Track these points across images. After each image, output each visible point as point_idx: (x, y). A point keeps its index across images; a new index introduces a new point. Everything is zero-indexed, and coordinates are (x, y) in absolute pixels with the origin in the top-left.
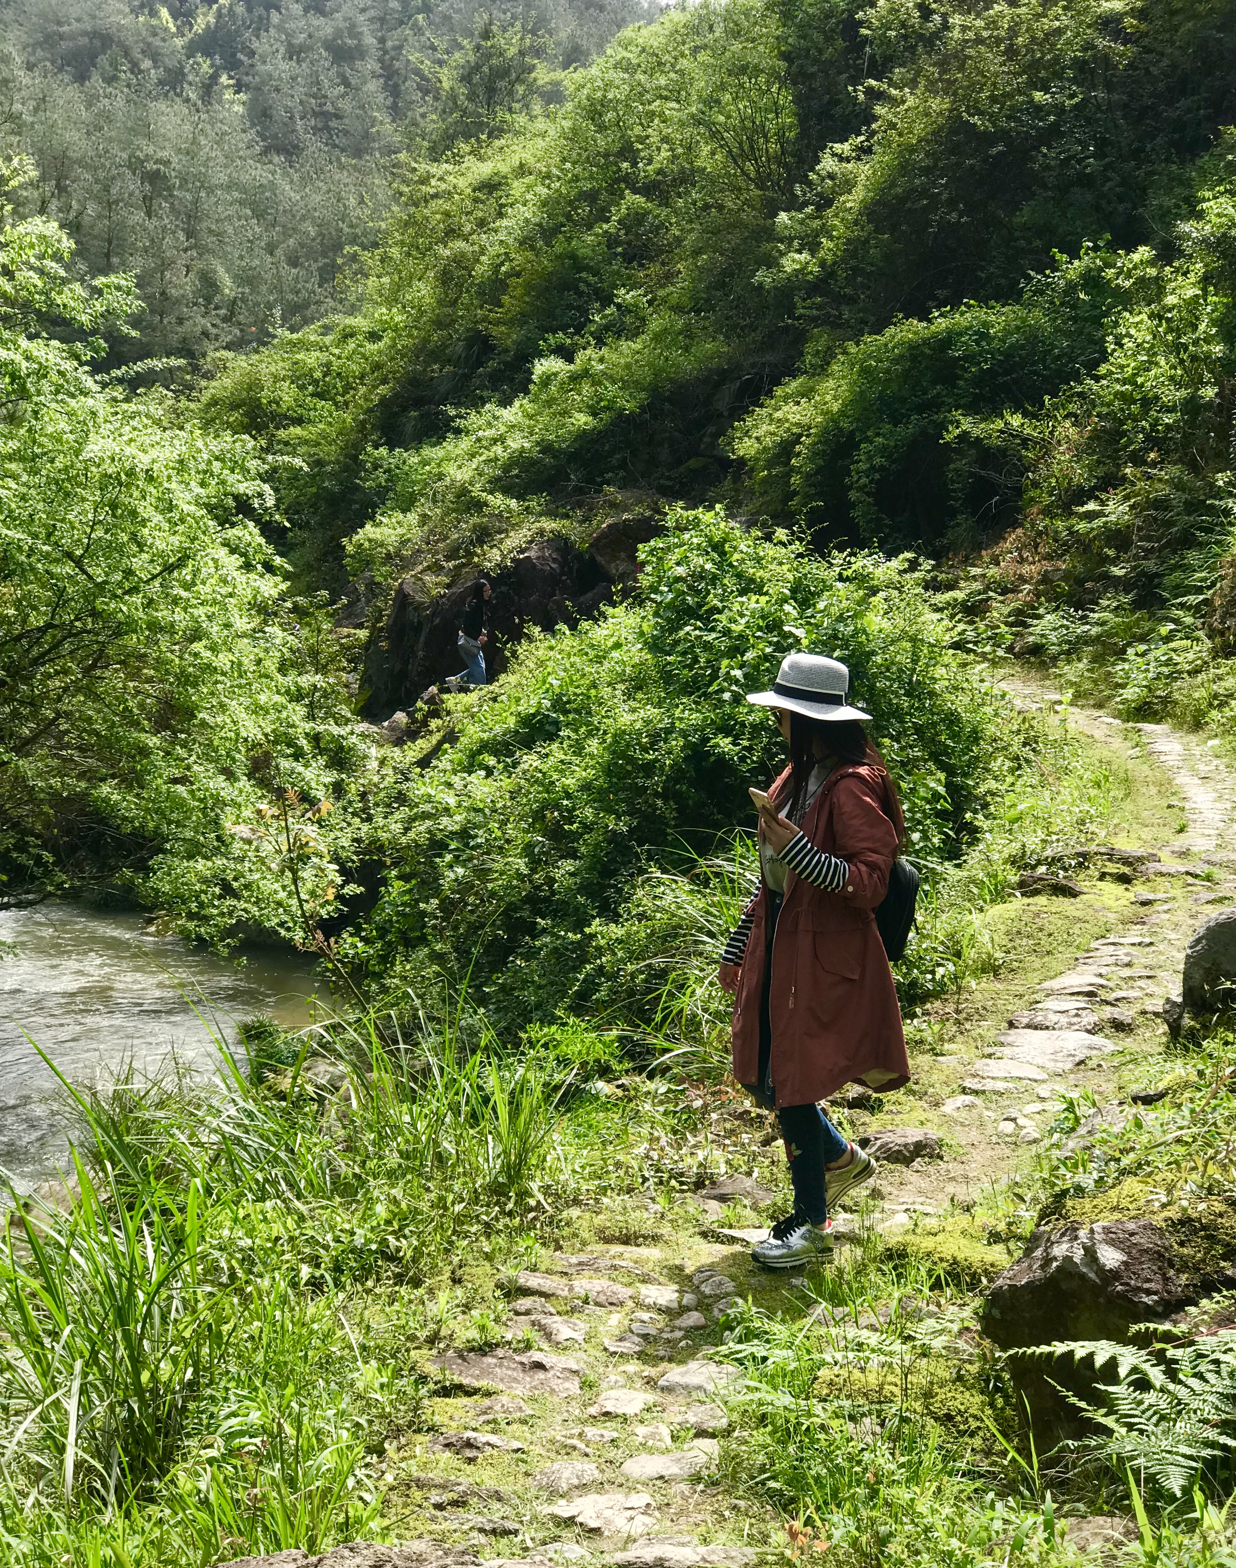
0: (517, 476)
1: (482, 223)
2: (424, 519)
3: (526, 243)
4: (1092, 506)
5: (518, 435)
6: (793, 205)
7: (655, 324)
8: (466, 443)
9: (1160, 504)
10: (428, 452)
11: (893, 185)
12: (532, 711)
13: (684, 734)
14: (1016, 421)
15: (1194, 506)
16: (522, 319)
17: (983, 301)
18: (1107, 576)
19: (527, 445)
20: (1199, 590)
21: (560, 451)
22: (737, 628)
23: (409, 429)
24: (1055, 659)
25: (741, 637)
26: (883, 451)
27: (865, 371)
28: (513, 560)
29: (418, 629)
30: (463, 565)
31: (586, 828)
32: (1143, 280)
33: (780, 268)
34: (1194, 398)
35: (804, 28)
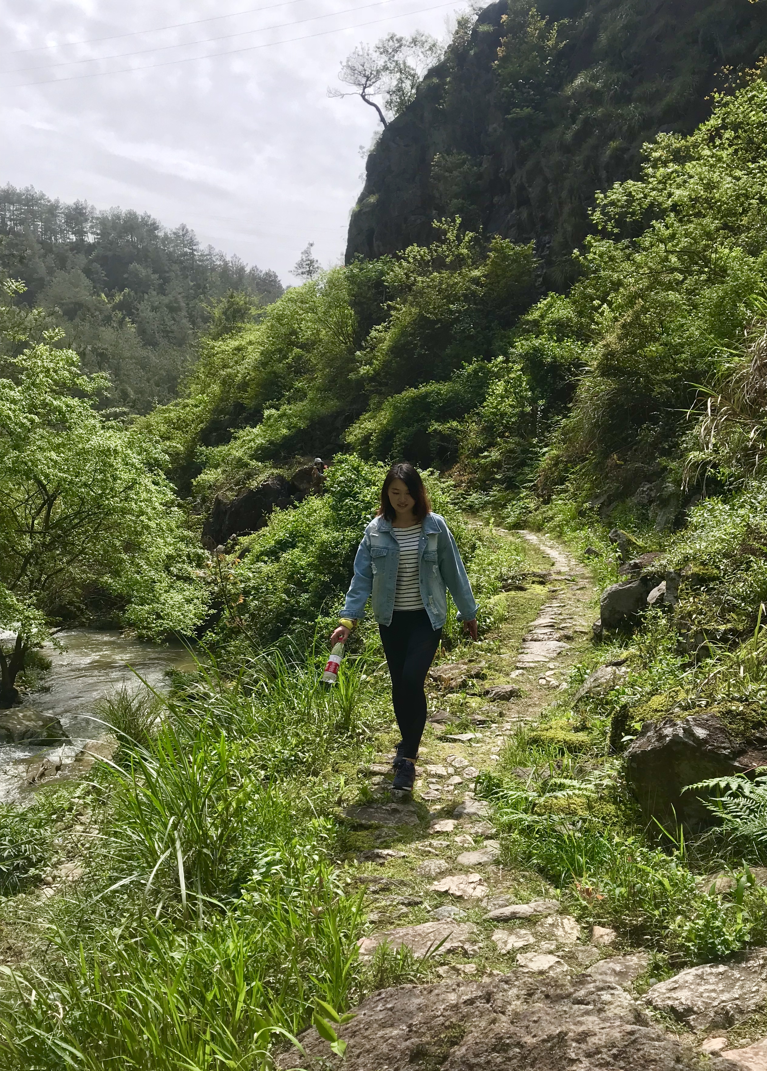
0: (260, 454)
1: (236, 362)
2: (224, 472)
3: (255, 368)
4: (486, 453)
5: (259, 439)
6: (361, 348)
7: (310, 395)
8: (239, 442)
9: (511, 451)
10: (221, 448)
11: (399, 340)
12: (281, 538)
13: (349, 541)
14: (455, 424)
15: (525, 451)
16: (256, 397)
17: (438, 382)
18: (494, 479)
19: (263, 442)
20: (532, 481)
21: (277, 443)
22: (367, 499)
23: (213, 440)
24: (478, 510)
25: (369, 502)
26: (404, 437)
27: (395, 408)
28: (262, 485)
29: (225, 513)
30: (242, 488)
31: (311, 581)
32: (501, 368)
33: (358, 372)
34: (522, 412)
35: (359, 286)
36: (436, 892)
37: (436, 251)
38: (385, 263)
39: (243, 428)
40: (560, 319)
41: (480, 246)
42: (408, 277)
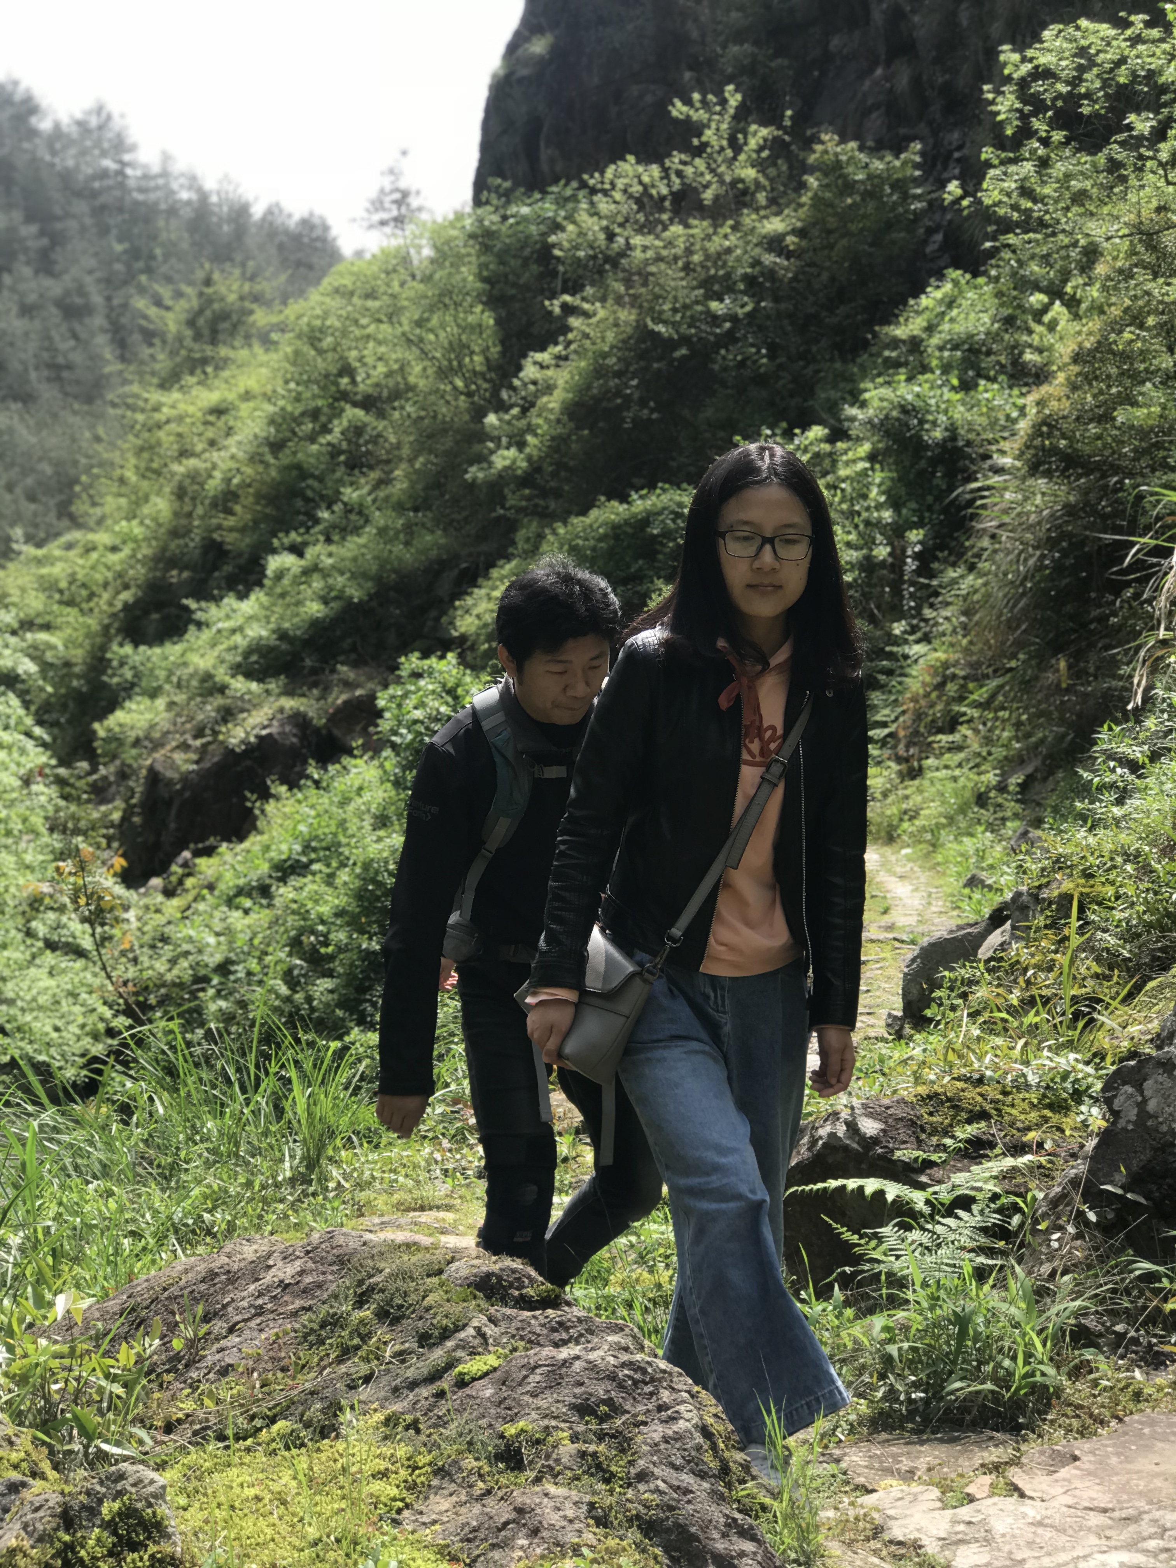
0: (256, 662)
2: (171, 705)
5: (255, 625)
6: (500, 408)
7: (378, 519)
8: (206, 635)
11: (589, 387)
12: (284, 857)
16: (253, 526)
17: (676, 485)
19: (264, 633)
20: (884, 725)
21: (295, 638)
23: (151, 630)
27: (574, 549)
28: (257, 736)
29: (169, 803)
30: (209, 743)
32: (817, 455)
33: (490, 464)
37: (679, 174)
39: (217, 600)
41: (790, 158)
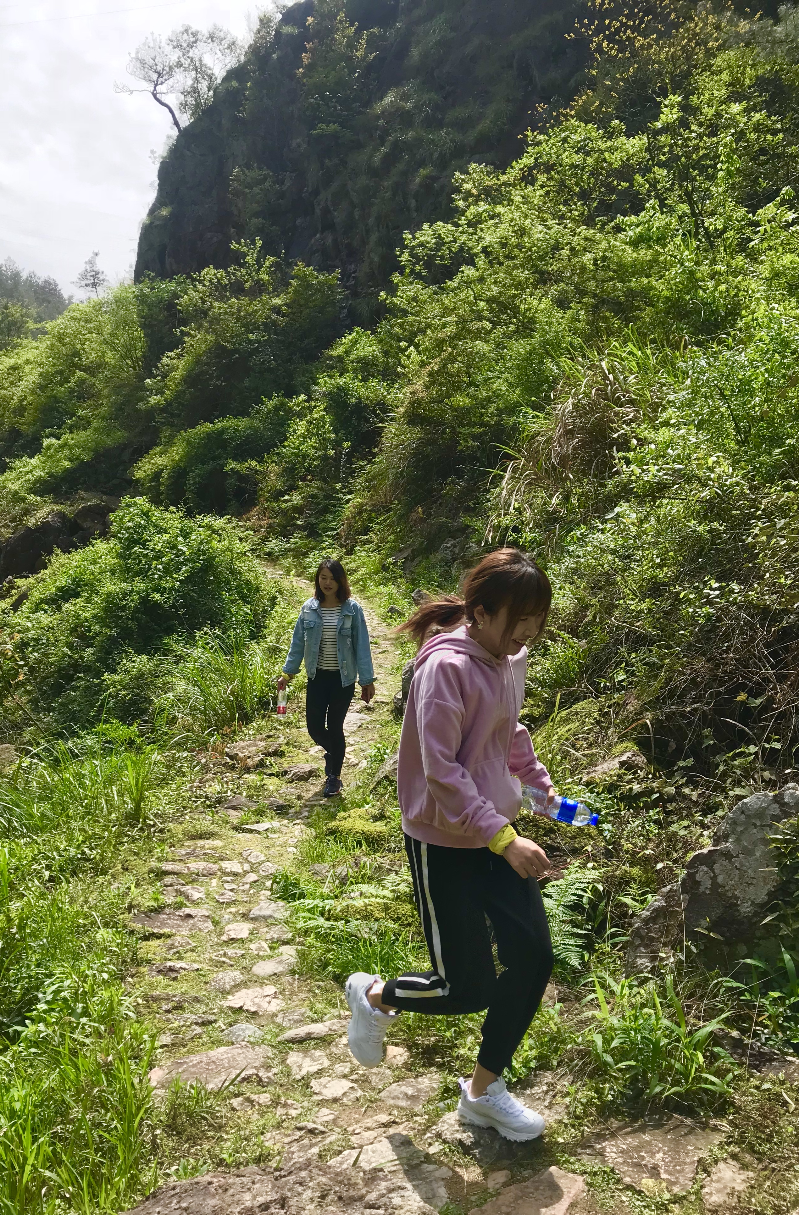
0: (39, 487)
1: (12, 383)
4: (287, 497)
5: (38, 470)
6: (151, 376)
7: (95, 424)
8: (14, 474)
9: (313, 496)
11: (194, 369)
12: (63, 585)
13: (138, 593)
14: (254, 463)
15: (328, 497)
16: (34, 422)
17: (235, 417)
18: (295, 525)
19: (42, 474)
20: (335, 530)
21: (57, 477)
22: (158, 548)
24: (278, 558)
25: (159, 551)
26: (199, 475)
27: (189, 443)
28: (41, 522)
30: (18, 525)
31: (97, 634)
32: (303, 408)
33: (148, 402)
34: (325, 455)
35: (150, 307)
36: (231, 1008)
37: (234, 274)
38: (179, 284)
39: (19, 458)
40: (365, 357)
41: (282, 271)
42: (204, 302)
